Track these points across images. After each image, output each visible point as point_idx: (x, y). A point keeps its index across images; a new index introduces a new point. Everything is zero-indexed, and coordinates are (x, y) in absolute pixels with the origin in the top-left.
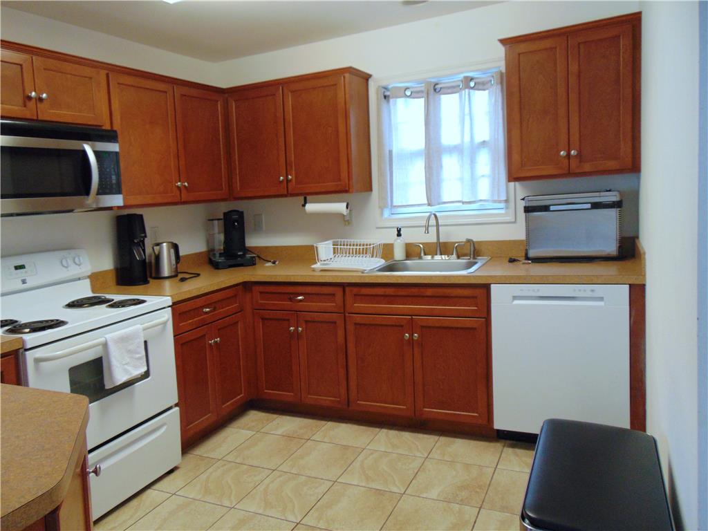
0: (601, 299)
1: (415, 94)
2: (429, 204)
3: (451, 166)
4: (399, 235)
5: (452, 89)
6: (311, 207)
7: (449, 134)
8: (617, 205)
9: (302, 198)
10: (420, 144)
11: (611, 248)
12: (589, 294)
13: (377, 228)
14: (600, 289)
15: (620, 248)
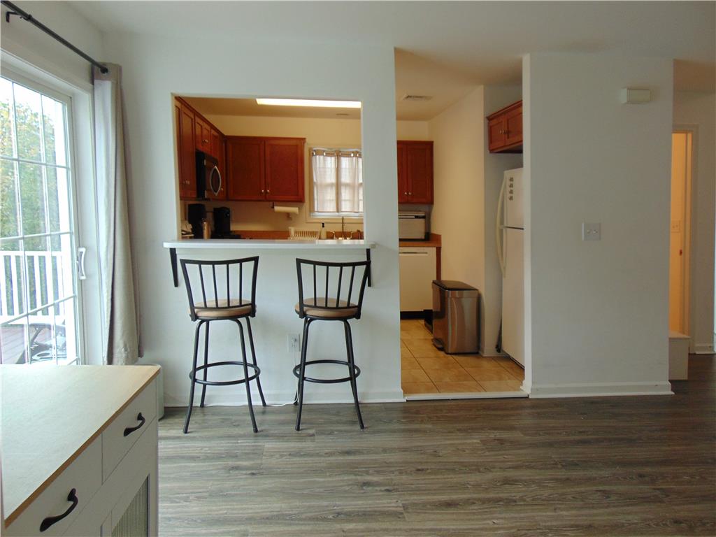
0: (426, 253)
1: (329, 155)
2: (338, 212)
3: (346, 194)
4: (323, 226)
5: (348, 155)
6: (277, 209)
7: (346, 178)
8: (424, 217)
9: (272, 203)
10: (333, 180)
11: (422, 236)
12: (422, 251)
13: (307, 223)
14: (426, 249)
15: (425, 236)
